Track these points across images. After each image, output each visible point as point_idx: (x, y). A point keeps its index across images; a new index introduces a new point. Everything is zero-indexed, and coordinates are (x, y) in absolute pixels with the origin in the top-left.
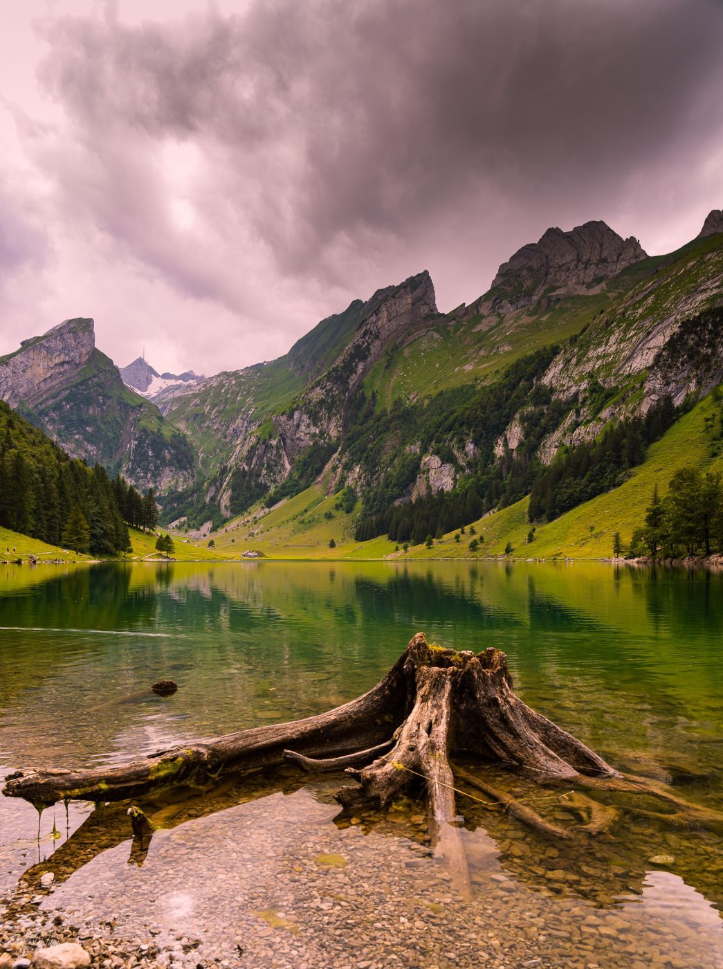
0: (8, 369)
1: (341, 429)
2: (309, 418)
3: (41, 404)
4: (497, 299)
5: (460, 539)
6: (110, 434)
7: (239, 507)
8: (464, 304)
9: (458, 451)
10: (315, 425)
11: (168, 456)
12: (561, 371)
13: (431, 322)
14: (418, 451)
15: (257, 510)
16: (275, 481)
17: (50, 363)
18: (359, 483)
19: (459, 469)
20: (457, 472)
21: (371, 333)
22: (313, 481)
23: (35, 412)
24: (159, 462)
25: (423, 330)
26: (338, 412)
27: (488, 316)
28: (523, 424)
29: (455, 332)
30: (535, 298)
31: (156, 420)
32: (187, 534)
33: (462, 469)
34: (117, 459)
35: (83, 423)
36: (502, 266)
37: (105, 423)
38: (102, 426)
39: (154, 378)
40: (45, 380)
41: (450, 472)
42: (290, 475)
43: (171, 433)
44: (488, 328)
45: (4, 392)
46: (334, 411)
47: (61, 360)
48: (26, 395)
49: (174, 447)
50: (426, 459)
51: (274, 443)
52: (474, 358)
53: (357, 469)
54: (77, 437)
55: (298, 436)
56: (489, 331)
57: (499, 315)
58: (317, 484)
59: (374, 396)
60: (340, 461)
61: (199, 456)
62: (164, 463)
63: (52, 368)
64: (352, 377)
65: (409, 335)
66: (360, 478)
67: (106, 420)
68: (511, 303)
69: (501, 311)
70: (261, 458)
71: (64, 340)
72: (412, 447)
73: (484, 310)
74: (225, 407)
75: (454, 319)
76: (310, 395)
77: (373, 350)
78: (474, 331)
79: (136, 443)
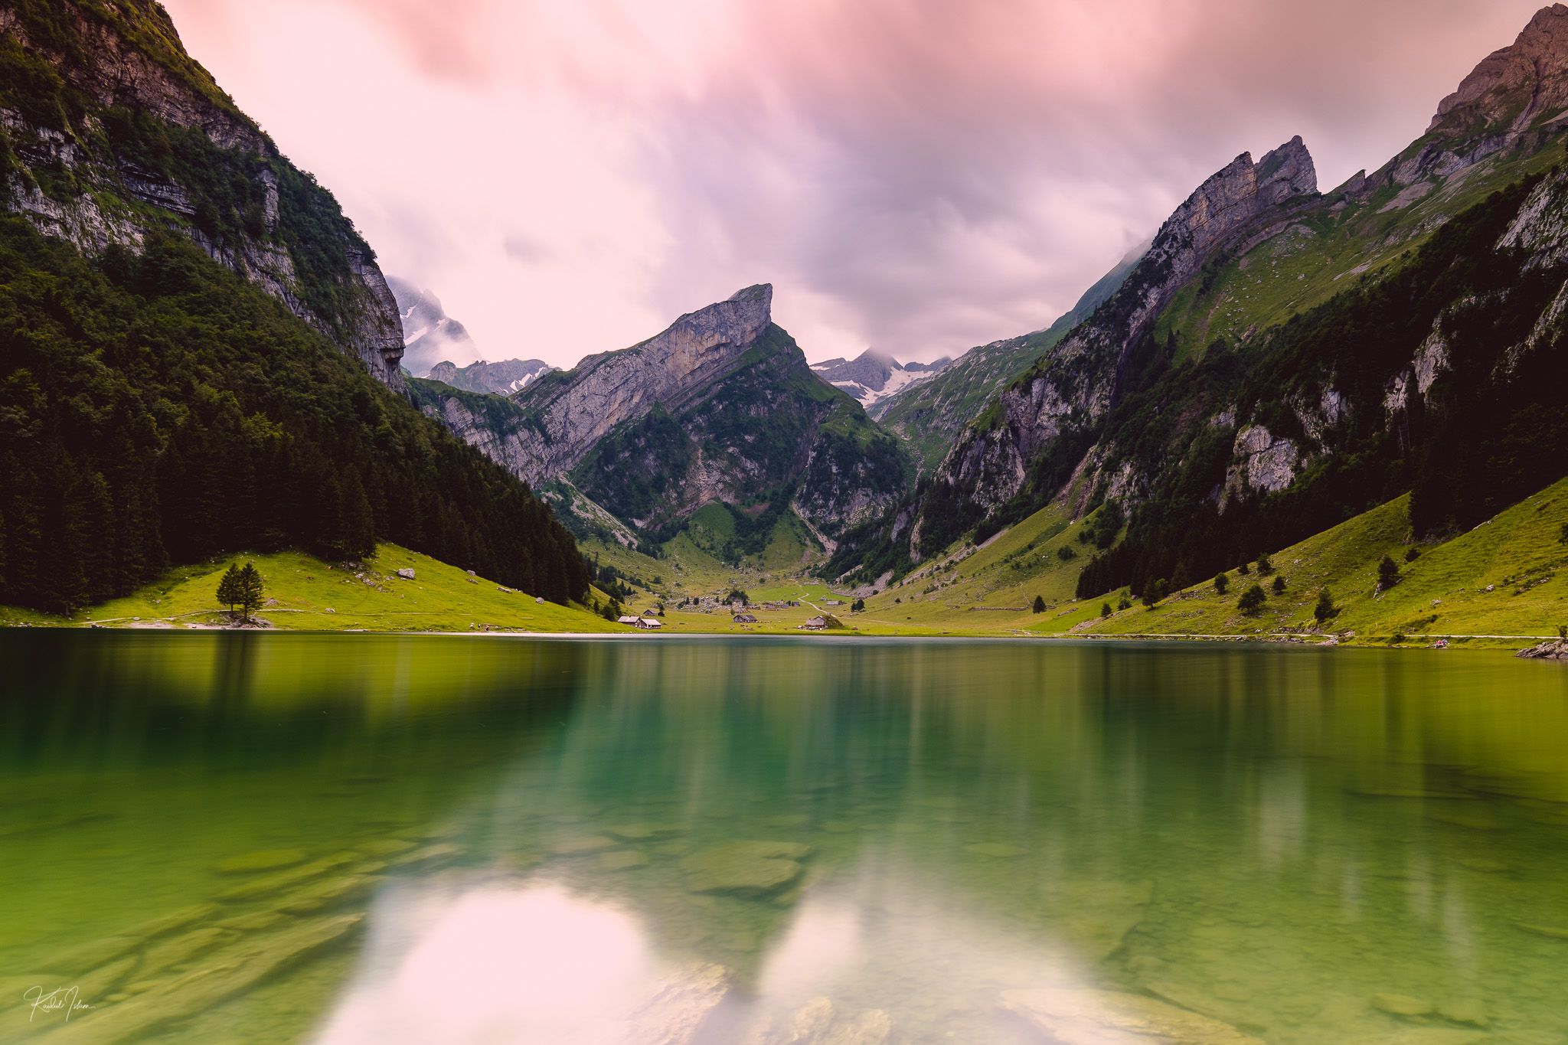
0: (638, 360)
1: (1107, 402)
2: (1057, 389)
3: (683, 406)
4: (1429, 152)
5: (1226, 587)
6: (781, 445)
7: (934, 545)
8: (1363, 171)
9: (1305, 412)
10: (1066, 399)
11: (862, 472)
12: (1544, 213)
13: (1295, 210)
14: (1232, 422)
15: (958, 551)
16: (996, 500)
17: (698, 348)
18: (1128, 494)
19: (1306, 446)
20: (1302, 454)
21: (1175, 238)
22: (1054, 495)
23: (675, 418)
24: (847, 482)
25: (1279, 224)
26: (1106, 374)
27: (1412, 184)
28: (1448, 336)
29: (1343, 219)
30: (1511, 137)
31: (851, 420)
32: (854, 591)
33: (1314, 446)
34: (790, 480)
35: (740, 428)
36: (1445, 102)
37: (773, 428)
38: (769, 433)
39: (895, 372)
40: (693, 372)
41: (1288, 455)
42: (1023, 486)
43: (871, 438)
44: (1409, 203)
45: (633, 391)
46: (1100, 374)
47: (715, 342)
48: (664, 394)
49: (871, 460)
50: (1243, 436)
51: (997, 435)
52: (1375, 253)
53: (1127, 470)
54: (731, 450)
55: (1039, 421)
56: (1411, 207)
57: (1434, 179)
58: (1059, 499)
59: (1172, 340)
60: (1099, 457)
61: (917, 472)
62: (856, 483)
63: (702, 355)
64: (1136, 315)
65: (1250, 236)
66: (1129, 483)
67: (775, 424)
68: (1461, 154)
69: (1438, 172)
70: (975, 462)
71: (719, 313)
72: (1222, 417)
73: (1403, 176)
74: (963, 396)
75: (1342, 198)
76: (1062, 352)
77: (1178, 267)
78: (1379, 212)
79: (814, 454)
